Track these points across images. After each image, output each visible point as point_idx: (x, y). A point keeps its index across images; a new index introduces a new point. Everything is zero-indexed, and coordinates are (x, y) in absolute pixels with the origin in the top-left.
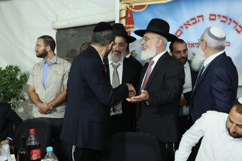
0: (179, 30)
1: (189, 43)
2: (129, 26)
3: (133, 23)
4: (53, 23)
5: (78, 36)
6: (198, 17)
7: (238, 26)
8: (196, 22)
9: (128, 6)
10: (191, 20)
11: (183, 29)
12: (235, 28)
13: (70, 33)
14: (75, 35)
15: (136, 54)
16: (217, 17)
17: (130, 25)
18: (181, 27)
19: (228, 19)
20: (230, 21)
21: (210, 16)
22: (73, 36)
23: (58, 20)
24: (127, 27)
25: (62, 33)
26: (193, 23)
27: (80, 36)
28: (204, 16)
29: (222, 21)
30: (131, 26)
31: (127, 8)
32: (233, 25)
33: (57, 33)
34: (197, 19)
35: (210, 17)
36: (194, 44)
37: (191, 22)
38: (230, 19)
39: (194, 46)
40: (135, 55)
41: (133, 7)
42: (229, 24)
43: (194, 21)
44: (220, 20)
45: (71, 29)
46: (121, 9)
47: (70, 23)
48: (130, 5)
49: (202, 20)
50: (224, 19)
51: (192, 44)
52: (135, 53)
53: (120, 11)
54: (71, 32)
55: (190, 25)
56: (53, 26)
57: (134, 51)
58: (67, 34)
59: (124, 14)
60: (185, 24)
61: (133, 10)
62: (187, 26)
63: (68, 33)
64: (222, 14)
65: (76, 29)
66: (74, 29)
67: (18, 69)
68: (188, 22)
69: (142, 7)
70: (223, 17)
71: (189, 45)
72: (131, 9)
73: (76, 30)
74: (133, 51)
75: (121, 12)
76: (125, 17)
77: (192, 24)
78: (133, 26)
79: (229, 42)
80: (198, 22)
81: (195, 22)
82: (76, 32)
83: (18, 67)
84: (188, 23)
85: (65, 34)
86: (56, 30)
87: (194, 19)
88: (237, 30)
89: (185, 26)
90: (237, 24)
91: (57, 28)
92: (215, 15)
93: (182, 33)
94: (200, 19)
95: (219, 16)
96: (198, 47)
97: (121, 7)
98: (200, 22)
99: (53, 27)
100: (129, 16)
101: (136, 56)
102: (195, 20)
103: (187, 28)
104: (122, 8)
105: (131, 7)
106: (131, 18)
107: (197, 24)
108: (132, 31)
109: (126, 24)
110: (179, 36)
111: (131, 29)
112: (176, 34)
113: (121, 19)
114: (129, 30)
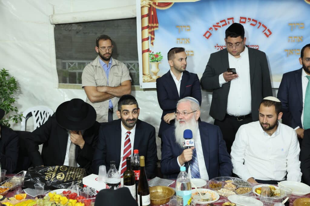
0: (208, 32)
1: (218, 45)
2: (152, 25)
3: (157, 22)
4: (52, 17)
5: (85, 33)
6: (228, 19)
7: (267, 30)
8: (226, 24)
9: (151, 2)
10: (221, 22)
11: (212, 30)
12: (264, 32)
13: (73, 29)
14: (80, 31)
15: (162, 57)
16: (247, 20)
17: (153, 23)
18: (211, 29)
19: (258, 23)
20: (259, 25)
21: (240, 19)
22: (77, 32)
24: (150, 27)
25: (63, 29)
26: (223, 25)
27: (87, 33)
28: (234, 18)
29: (251, 24)
30: (155, 25)
31: (150, 5)
32: (262, 28)
33: (55, 30)
34: (227, 21)
36: (223, 46)
37: (221, 24)
38: (260, 23)
40: (160, 57)
41: (157, 4)
42: (258, 28)
43: (224, 23)
44: (250, 23)
45: (74, 25)
46: (142, 6)
48: (153, 2)
49: (232, 22)
50: (254, 23)
51: (221, 46)
52: (161, 55)
53: (142, 7)
54: (75, 27)
55: (220, 27)
56: (51, 20)
57: (160, 53)
58: (70, 31)
59: (146, 11)
60: (214, 26)
61: (157, 8)
62: (216, 28)
63: (70, 29)
64: (252, 17)
65: (81, 24)
66: (78, 25)
68: (218, 23)
69: (168, 4)
70: (253, 20)
71: (218, 48)
72: (154, 6)
73: (81, 26)
74: (158, 53)
75: (142, 9)
76: (148, 15)
78: (157, 25)
79: (258, 45)
80: (228, 24)
82: (81, 28)
84: (217, 25)
85: (66, 30)
86: (54, 25)
87: (224, 21)
88: (265, 34)
89: (214, 27)
90: (266, 27)
92: (245, 18)
93: (211, 34)
95: (249, 19)
97: (142, 3)
99: (52, 22)
100: (152, 14)
101: (162, 58)
102: (226, 22)
103: (216, 29)
104: (144, 5)
105: (155, 3)
106: (155, 16)
107: (226, 26)
108: (156, 30)
109: (149, 22)
110: (208, 38)
111: (155, 29)
112: (205, 35)
113: (143, 17)
114: (153, 30)
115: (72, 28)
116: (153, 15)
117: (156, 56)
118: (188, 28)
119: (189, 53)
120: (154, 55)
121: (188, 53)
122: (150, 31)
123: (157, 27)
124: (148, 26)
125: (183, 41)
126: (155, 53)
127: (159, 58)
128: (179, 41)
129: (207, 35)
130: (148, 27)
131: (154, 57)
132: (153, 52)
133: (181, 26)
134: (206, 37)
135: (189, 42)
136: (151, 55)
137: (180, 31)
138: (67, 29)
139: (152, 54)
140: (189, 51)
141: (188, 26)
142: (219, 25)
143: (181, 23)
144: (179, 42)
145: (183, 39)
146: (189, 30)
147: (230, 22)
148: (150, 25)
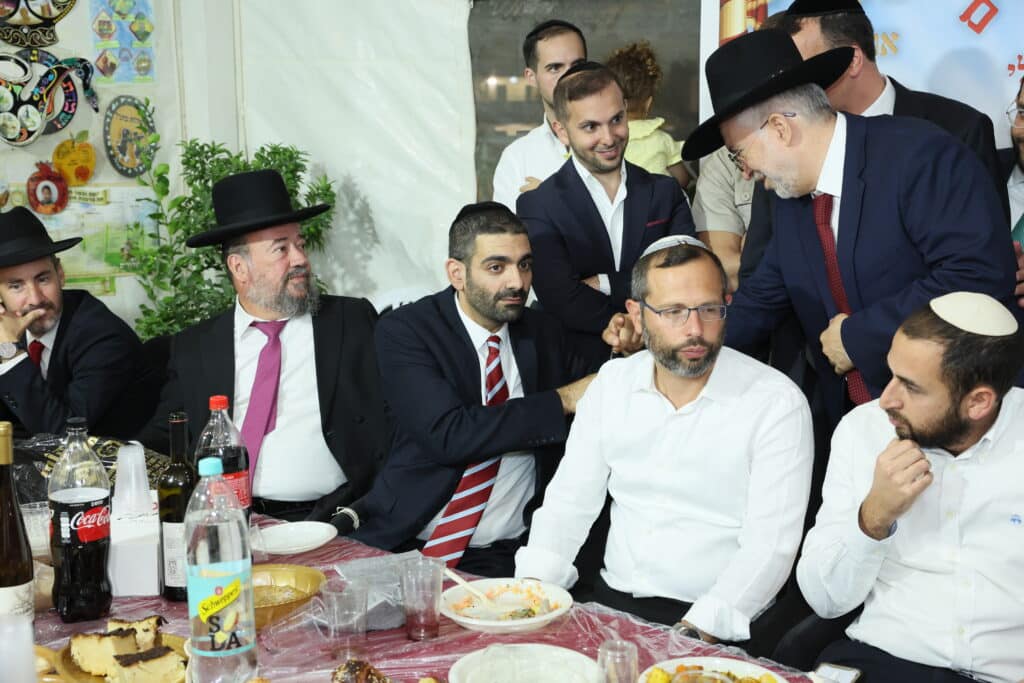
13: (525, 11)
25: (494, 13)
33: (472, 11)
58: (515, 19)
63: (516, 13)
67: (298, 161)
83: (300, 156)
85: (504, 19)
93: (992, 12)
110: (978, 28)
112: (966, 16)
115: (521, 10)
122: (752, 5)
129: (976, 18)
134: (971, 25)
135: (895, 49)
138: (506, 15)
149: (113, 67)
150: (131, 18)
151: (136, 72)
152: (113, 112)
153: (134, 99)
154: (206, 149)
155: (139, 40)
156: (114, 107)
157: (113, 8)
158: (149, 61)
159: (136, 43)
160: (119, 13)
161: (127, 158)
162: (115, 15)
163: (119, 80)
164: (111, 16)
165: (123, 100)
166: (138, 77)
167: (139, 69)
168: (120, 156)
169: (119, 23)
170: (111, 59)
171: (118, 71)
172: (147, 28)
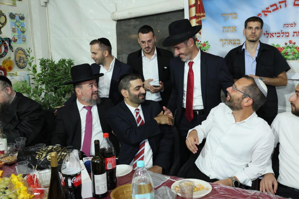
1: (267, 33)
2: (199, 14)
3: (204, 12)
4: (113, 14)
6: (280, 3)
8: (277, 9)
10: (271, 6)
13: (131, 24)
14: (137, 26)
17: (200, 13)
21: (294, 1)
22: (135, 27)
23: (118, 10)
24: (197, 16)
25: (123, 24)
26: (274, 10)
28: (287, 1)
30: (202, 14)
33: (117, 24)
34: (278, 5)
35: (294, 3)
36: (273, 34)
37: (271, 9)
39: (273, 36)
40: (208, 46)
43: (275, 7)
45: (132, 20)
47: (131, 13)
49: (285, 6)
51: (271, 34)
52: (208, 44)
54: (133, 22)
55: (270, 12)
56: (112, 16)
57: (207, 42)
58: (129, 26)
59: (193, 2)
60: (263, 11)
62: (265, 13)
63: (129, 24)
66: (135, 20)
67: (72, 62)
68: (268, 8)
71: (268, 35)
73: (138, 21)
76: (194, 5)
77: (272, 11)
78: (204, 14)
80: (279, 8)
81: (275, 9)
82: (137, 23)
83: (72, 61)
84: (267, 10)
85: (126, 26)
86: (116, 21)
87: (275, 5)
89: (263, 13)
91: (117, 19)
94: (283, 5)
96: (278, 37)
98: (281, 9)
99: (113, 18)
100: (199, 3)
102: (277, 6)
103: (266, 15)
106: (201, 5)
107: (277, 10)
108: (204, 20)
109: (196, 12)
111: (202, 18)
113: (190, 7)
114: (200, 19)
116: (199, 5)
117: (204, 45)
118: (235, 16)
119: (236, 42)
120: (201, 44)
121: (234, 42)
122: (198, 20)
123: (204, 16)
124: (196, 15)
125: (229, 29)
126: (202, 42)
127: (206, 47)
128: (225, 29)
130: (195, 17)
131: (202, 46)
132: (201, 42)
133: (227, 14)
135: (235, 30)
136: (198, 44)
137: (226, 19)
138: (126, 24)
139: (200, 43)
140: (235, 40)
141: (235, 14)
142: (269, 10)
143: (227, 10)
144: (225, 31)
145: (229, 27)
146: (236, 18)
147: (281, 6)
148: (197, 15)
149: (16, 40)
150: (20, 27)
151: (22, 41)
152: (17, 52)
153: (22, 48)
154: (46, 60)
155: (23, 33)
156: (17, 51)
157: (16, 25)
158: (25, 39)
159: (22, 34)
160: (17, 26)
161: (21, 64)
162: (16, 27)
163: (18, 43)
164: (15, 27)
165: (19, 49)
166: (22, 43)
167: (23, 41)
168: (19, 63)
169: (17, 29)
170: (16, 38)
171: (18, 41)
172: (25, 30)
